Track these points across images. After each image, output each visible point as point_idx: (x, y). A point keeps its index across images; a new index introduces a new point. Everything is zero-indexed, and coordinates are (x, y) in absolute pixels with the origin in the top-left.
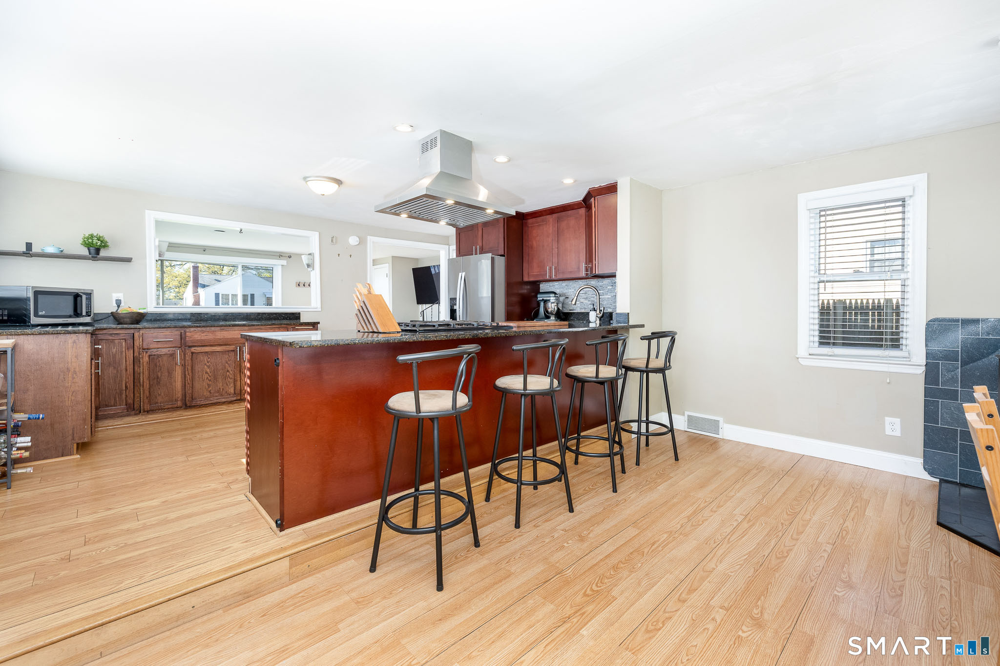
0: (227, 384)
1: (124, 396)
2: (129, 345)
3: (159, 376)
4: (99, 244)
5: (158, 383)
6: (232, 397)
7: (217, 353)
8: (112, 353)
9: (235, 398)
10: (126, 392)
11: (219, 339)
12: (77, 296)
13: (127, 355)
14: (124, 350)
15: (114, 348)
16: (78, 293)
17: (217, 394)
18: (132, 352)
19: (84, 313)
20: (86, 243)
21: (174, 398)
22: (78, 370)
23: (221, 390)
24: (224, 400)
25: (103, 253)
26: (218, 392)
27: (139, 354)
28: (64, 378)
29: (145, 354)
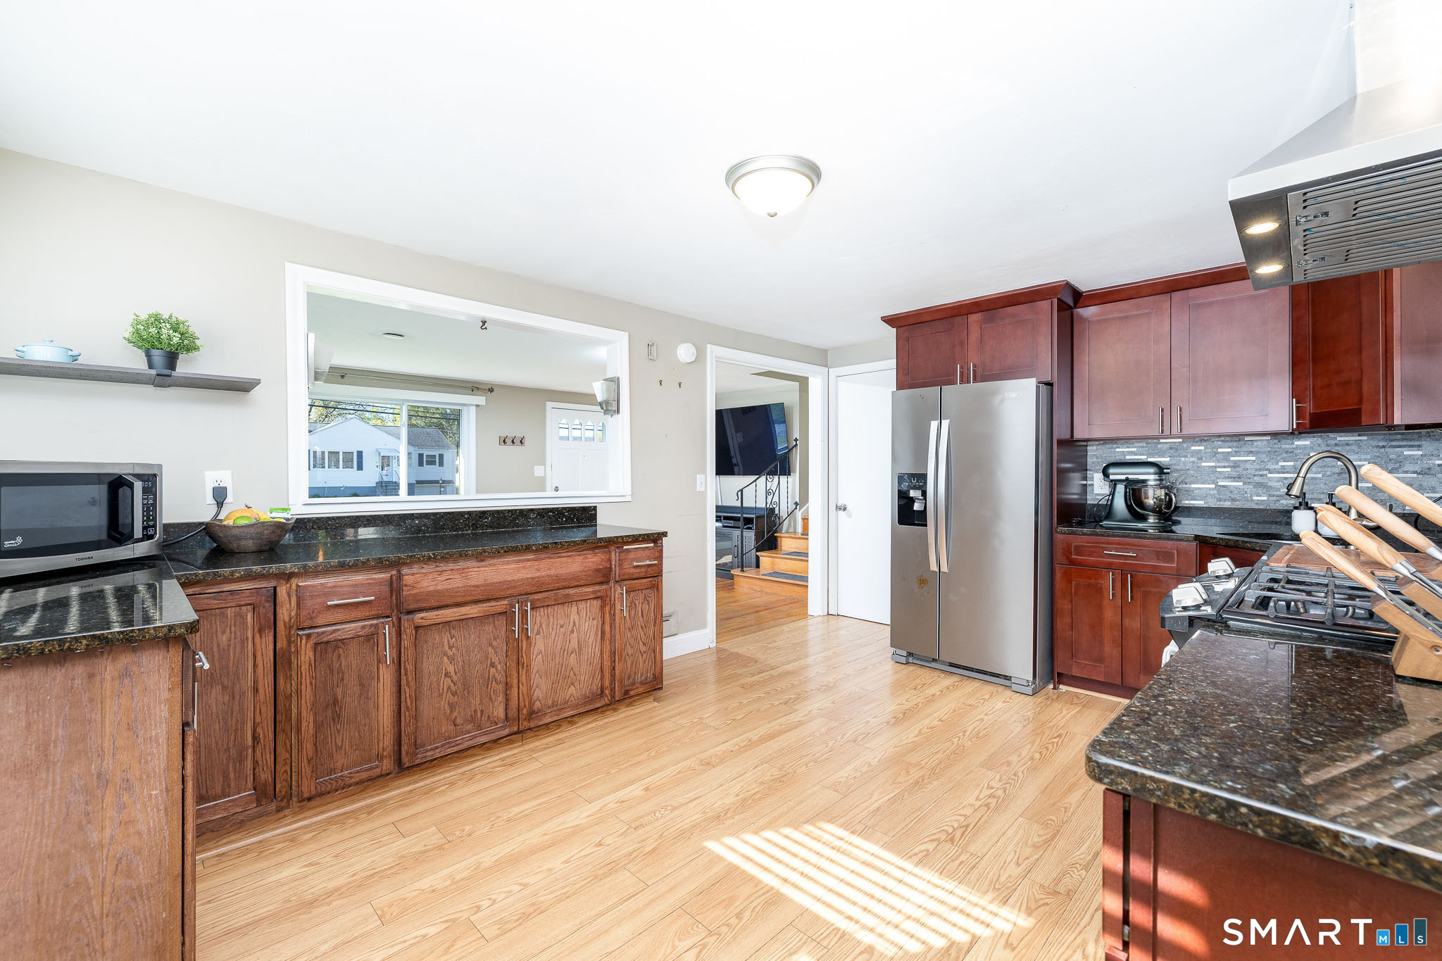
0: (491, 699)
1: (249, 764)
2: (263, 621)
3: (340, 697)
4: (175, 340)
5: (337, 717)
6: (503, 728)
7: (471, 623)
8: (219, 645)
9: (507, 731)
10: (254, 751)
11: (474, 586)
12: (116, 485)
13: (258, 647)
14: (250, 635)
15: (224, 632)
16: (121, 476)
17: (470, 726)
18: (271, 638)
19: (138, 533)
20: (141, 337)
21: (374, 752)
22: (138, 774)
23: (479, 714)
24: (483, 739)
25: (184, 368)
26: (472, 719)
27: (289, 642)
28: (87, 814)
29: (304, 641)
